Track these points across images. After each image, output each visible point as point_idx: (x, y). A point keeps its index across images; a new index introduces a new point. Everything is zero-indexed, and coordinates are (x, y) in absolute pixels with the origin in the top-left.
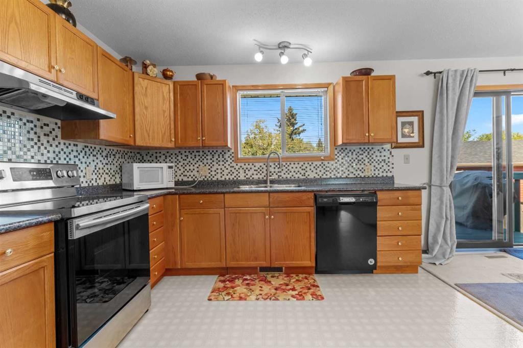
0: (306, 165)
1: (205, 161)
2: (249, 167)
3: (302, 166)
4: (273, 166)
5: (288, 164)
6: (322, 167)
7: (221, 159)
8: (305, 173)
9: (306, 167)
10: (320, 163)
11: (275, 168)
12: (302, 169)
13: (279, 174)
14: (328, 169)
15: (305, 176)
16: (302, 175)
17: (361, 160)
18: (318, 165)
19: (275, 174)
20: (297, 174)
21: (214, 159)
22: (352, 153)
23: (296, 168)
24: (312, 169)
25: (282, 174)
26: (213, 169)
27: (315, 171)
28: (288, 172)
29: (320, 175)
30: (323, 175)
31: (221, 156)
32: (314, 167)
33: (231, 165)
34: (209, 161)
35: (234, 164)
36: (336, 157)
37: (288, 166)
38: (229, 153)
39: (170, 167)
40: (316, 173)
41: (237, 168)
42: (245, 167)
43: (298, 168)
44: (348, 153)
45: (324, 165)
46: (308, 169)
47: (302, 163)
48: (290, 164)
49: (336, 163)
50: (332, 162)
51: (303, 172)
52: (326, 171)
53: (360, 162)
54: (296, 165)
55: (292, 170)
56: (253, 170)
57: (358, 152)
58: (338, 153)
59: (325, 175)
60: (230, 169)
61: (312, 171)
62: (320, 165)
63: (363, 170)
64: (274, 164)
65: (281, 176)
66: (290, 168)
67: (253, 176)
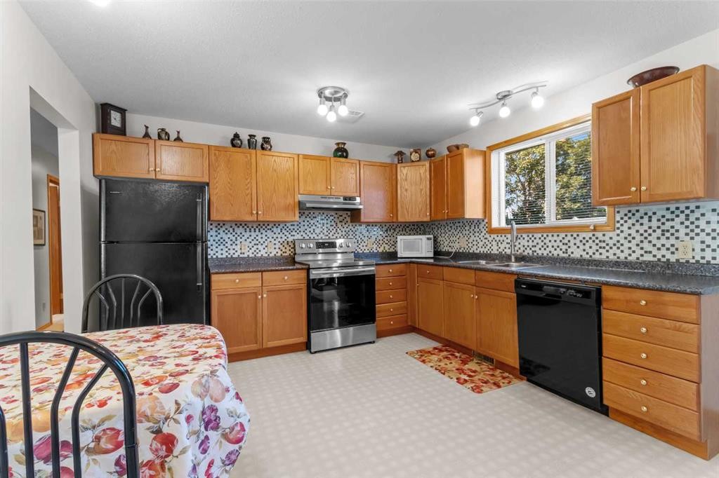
0: (569, 238)
1: (464, 232)
2: (501, 239)
3: (563, 238)
4: (527, 238)
5: (545, 236)
6: (594, 241)
7: (477, 230)
8: (566, 250)
9: (569, 241)
10: (590, 235)
11: (528, 241)
12: (563, 244)
13: (533, 249)
14: (604, 245)
15: (567, 253)
16: (563, 252)
17: (668, 231)
18: (587, 239)
19: (528, 249)
20: (555, 250)
21: (471, 230)
22: (650, 217)
23: (555, 241)
24: (578, 244)
25: (537, 249)
26: (470, 241)
27: (582, 247)
28: (545, 246)
29: (591, 254)
30: (594, 254)
31: (476, 227)
32: (581, 241)
33: (485, 237)
34: (467, 232)
35: (487, 236)
36: (618, 225)
37: (545, 238)
38: (484, 223)
39: (428, 239)
40: (584, 250)
41: (490, 239)
42: (497, 239)
43: (558, 241)
44: (642, 218)
45: (597, 238)
46: (571, 244)
47: (563, 235)
48: (547, 236)
49: (618, 235)
50: (611, 234)
51: (564, 247)
52: (600, 248)
53: (668, 234)
54: (555, 238)
55: (550, 245)
56: (505, 243)
57: (663, 216)
58: (622, 218)
59: (597, 254)
60: (484, 241)
61: (578, 247)
62: (590, 238)
63: (673, 249)
64: (528, 236)
65: (535, 251)
66: (547, 241)
67: (505, 250)
